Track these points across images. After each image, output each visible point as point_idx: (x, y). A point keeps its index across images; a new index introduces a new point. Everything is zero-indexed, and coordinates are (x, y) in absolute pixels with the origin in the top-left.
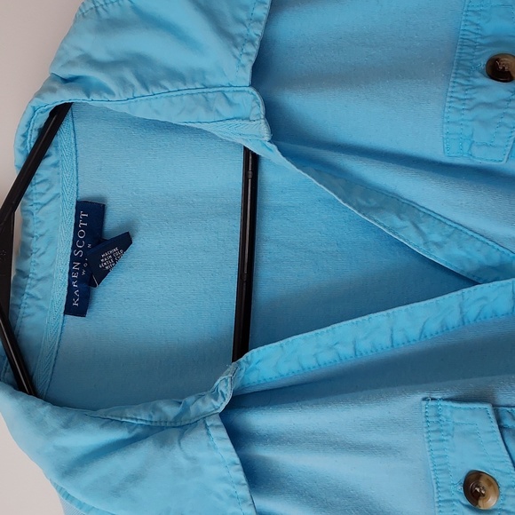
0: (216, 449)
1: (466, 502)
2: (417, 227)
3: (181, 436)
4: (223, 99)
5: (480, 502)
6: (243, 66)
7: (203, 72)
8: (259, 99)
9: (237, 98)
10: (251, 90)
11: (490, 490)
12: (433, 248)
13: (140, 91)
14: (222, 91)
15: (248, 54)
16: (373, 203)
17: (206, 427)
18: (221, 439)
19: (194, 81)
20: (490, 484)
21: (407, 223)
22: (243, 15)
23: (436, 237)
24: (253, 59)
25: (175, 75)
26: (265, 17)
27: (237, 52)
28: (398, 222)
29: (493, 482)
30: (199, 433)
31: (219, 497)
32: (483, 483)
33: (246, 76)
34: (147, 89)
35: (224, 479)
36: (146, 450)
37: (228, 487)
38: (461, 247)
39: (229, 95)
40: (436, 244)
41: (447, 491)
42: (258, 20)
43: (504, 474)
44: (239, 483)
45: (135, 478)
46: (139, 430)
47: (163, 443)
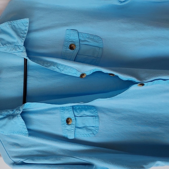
0: (19, 120)
1: (66, 123)
2: (58, 68)
3: (13, 118)
4: (18, 48)
5: (69, 123)
6: (22, 42)
7: (14, 42)
8: (25, 48)
9: (21, 48)
10: (23, 46)
11: (70, 121)
12: (62, 71)
13: (2, 46)
14: (18, 46)
15: (23, 40)
16: (49, 65)
17: (18, 116)
18: (20, 118)
19: (13, 44)
20: (70, 119)
21: (56, 67)
22: (23, 32)
23: (62, 69)
24: (24, 41)
25: (9, 43)
26: (27, 33)
27: (21, 39)
28: (54, 67)
29: (71, 119)
30: (16, 117)
31: (21, 127)
32: (69, 120)
33: (23, 44)
34: (3, 46)
35: (21, 125)
36: (6, 120)
37: (22, 126)
38: (67, 70)
39: (20, 47)
40: (62, 70)
41: (63, 122)
42: (26, 33)
43: (73, 117)
44: (24, 126)
45: (4, 125)
46: (5, 116)
47: (10, 119)
